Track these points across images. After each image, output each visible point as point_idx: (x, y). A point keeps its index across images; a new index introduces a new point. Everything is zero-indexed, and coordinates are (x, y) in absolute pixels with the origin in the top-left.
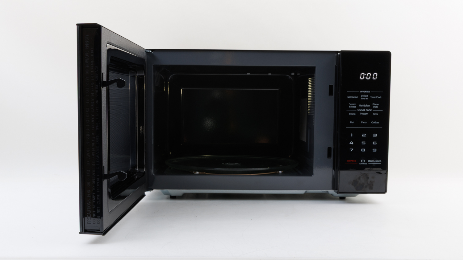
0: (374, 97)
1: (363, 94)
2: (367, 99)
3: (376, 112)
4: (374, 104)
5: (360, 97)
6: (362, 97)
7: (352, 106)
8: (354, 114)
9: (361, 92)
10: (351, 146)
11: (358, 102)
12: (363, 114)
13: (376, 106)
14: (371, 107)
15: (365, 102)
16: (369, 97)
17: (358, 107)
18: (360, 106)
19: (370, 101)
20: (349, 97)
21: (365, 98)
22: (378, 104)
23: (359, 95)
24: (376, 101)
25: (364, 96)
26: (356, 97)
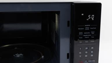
0: (92, 28)
1: (86, 27)
2: (88, 29)
3: (93, 36)
4: (92, 32)
5: (85, 28)
6: (86, 29)
7: (81, 33)
8: (82, 38)
9: (85, 26)
10: (80, 54)
11: (84, 31)
12: (86, 37)
13: (93, 33)
14: (91, 34)
15: (87, 31)
16: (90, 28)
17: (84, 34)
18: (85, 33)
19: (90, 31)
20: (79, 29)
21: (87, 29)
22: (94, 32)
23: (84, 27)
24: (93, 30)
25: (87, 28)
26: (82, 29)
